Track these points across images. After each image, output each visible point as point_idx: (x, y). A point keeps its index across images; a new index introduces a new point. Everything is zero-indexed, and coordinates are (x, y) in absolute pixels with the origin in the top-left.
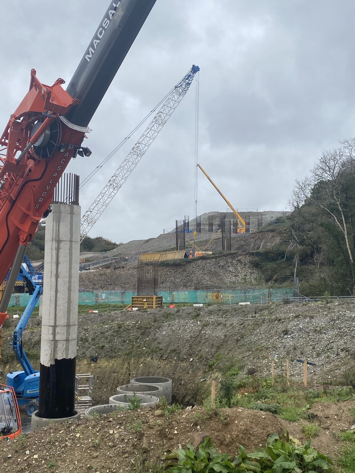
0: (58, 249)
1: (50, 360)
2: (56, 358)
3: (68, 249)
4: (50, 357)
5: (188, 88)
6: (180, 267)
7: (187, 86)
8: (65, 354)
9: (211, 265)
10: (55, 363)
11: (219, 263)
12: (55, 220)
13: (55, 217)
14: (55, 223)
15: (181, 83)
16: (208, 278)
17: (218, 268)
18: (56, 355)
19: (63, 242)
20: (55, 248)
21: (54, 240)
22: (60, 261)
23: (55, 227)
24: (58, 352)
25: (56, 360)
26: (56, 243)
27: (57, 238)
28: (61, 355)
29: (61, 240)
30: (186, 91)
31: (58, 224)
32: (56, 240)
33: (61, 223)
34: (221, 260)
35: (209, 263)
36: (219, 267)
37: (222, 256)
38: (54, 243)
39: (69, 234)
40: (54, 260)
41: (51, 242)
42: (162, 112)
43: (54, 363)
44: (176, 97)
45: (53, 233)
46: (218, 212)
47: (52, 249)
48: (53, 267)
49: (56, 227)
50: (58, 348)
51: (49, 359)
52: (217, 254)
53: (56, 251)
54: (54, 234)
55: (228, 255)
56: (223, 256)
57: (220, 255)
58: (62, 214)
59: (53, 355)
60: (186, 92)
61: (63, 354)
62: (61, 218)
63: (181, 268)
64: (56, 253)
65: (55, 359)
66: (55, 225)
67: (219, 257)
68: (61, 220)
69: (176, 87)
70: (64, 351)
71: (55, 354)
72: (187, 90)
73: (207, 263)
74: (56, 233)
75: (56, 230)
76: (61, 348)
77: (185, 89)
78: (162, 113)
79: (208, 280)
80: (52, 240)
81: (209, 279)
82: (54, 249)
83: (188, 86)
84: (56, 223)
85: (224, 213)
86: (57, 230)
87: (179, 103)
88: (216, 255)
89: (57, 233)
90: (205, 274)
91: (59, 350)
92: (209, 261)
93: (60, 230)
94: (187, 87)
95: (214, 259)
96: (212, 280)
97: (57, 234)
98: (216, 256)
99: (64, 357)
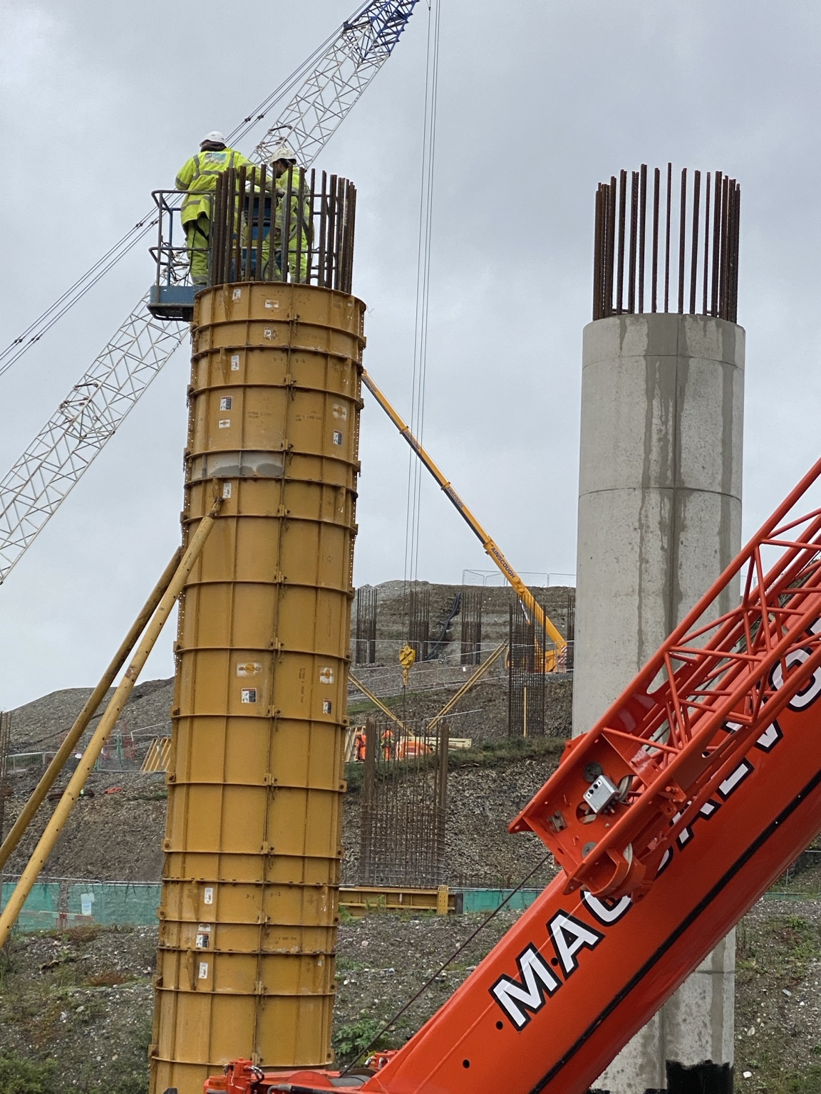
0: (674, 528)
1: (642, 1067)
2: (672, 1058)
3: (717, 530)
4: (644, 1054)
5: (398, 33)
6: (351, 799)
7: (396, 25)
8: (710, 1040)
9: (482, 794)
10: (670, 1083)
11: (513, 787)
12: (657, 391)
13: (657, 376)
14: (655, 403)
15: (367, 10)
16: (474, 851)
17: (514, 808)
18: (671, 1042)
19: (696, 494)
20: (660, 523)
21: (653, 484)
22: (682, 589)
23: (655, 421)
24: (683, 1027)
25: (674, 1069)
26: (666, 500)
27: (669, 474)
28: (696, 1046)
29: (687, 485)
30: (390, 46)
31: (671, 409)
32: (662, 488)
33: (686, 406)
34: (520, 774)
35: (474, 786)
36: (518, 803)
37: (524, 758)
38: (654, 497)
39: (719, 461)
40: (656, 581)
41: (638, 493)
42: (293, 124)
43: (662, 1084)
44: (348, 67)
45: (648, 450)
46: (425, 583)
47: (641, 526)
48: (647, 614)
49: (665, 423)
50: (683, 1008)
51: (640, 1061)
52: (501, 747)
53: (665, 540)
54: (654, 456)
55: (551, 753)
56: (531, 757)
57: (515, 752)
58: (693, 363)
59: (656, 1041)
60: (389, 51)
61: (704, 1041)
62: (686, 380)
63: (355, 803)
64: (662, 548)
65: (668, 1063)
66: (656, 412)
67: (512, 761)
68: (689, 390)
69: (348, 27)
70: (705, 1025)
71: (669, 1038)
72: (394, 42)
73: (462, 785)
74: (663, 449)
75: (663, 439)
76: (694, 1009)
77: (388, 38)
78: (290, 128)
79: (477, 858)
80: (645, 487)
81: (481, 856)
82: (654, 523)
83: (399, 27)
84: (664, 405)
85: (450, 587)
86: (670, 437)
87: (361, 93)
88: (500, 753)
89: (670, 449)
90: (461, 832)
91: (685, 1020)
92: (470, 776)
93: (684, 440)
94: (394, 29)
95: (492, 767)
96: (492, 859)
97: (670, 455)
98: (502, 759)
99: (709, 1057)
